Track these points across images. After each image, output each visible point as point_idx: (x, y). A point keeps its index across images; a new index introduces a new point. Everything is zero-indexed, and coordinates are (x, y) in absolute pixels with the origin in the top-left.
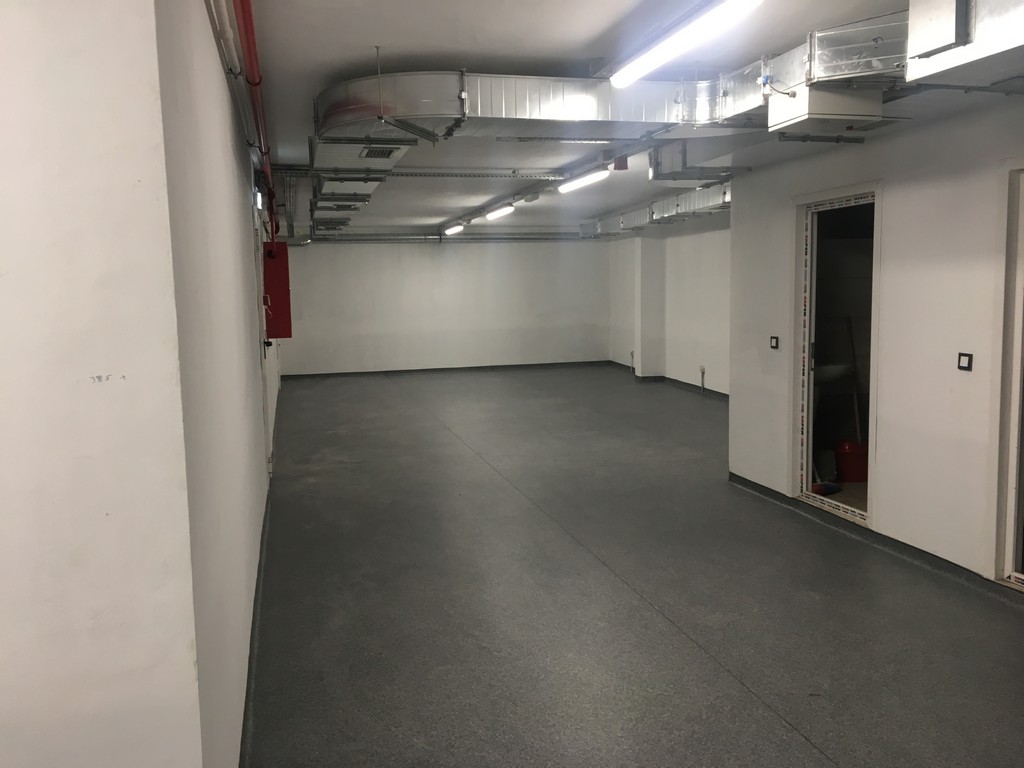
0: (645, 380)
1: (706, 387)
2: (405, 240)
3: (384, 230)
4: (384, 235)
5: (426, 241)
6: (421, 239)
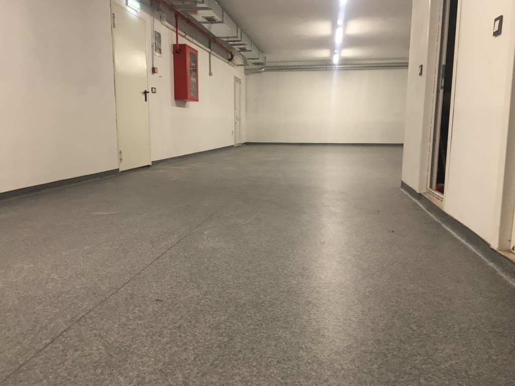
2: (315, 68)
3: (304, 63)
4: (303, 66)
5: (327, 69)
6: (324, 68)
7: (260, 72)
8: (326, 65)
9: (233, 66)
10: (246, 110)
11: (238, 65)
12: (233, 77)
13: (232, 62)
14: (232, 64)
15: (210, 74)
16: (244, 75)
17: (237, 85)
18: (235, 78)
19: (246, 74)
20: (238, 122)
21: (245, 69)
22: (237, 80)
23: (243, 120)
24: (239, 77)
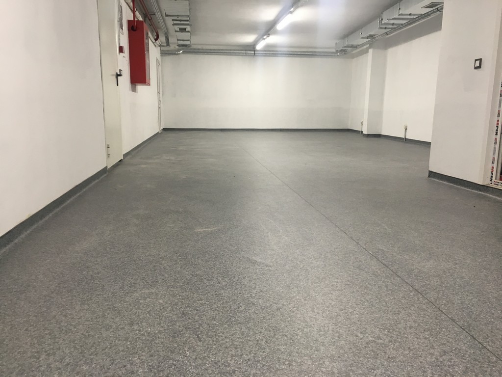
1: (407, 138)
2: (230, 53)
4: (223, 50)
5: (246, 55)
6: (243, 53)
8: (246, 51)
9: (156, 46)
10: (163, 94)
17: (158, 67)
18: (157, 59)
19: (161, 55)
21: (161, 50)
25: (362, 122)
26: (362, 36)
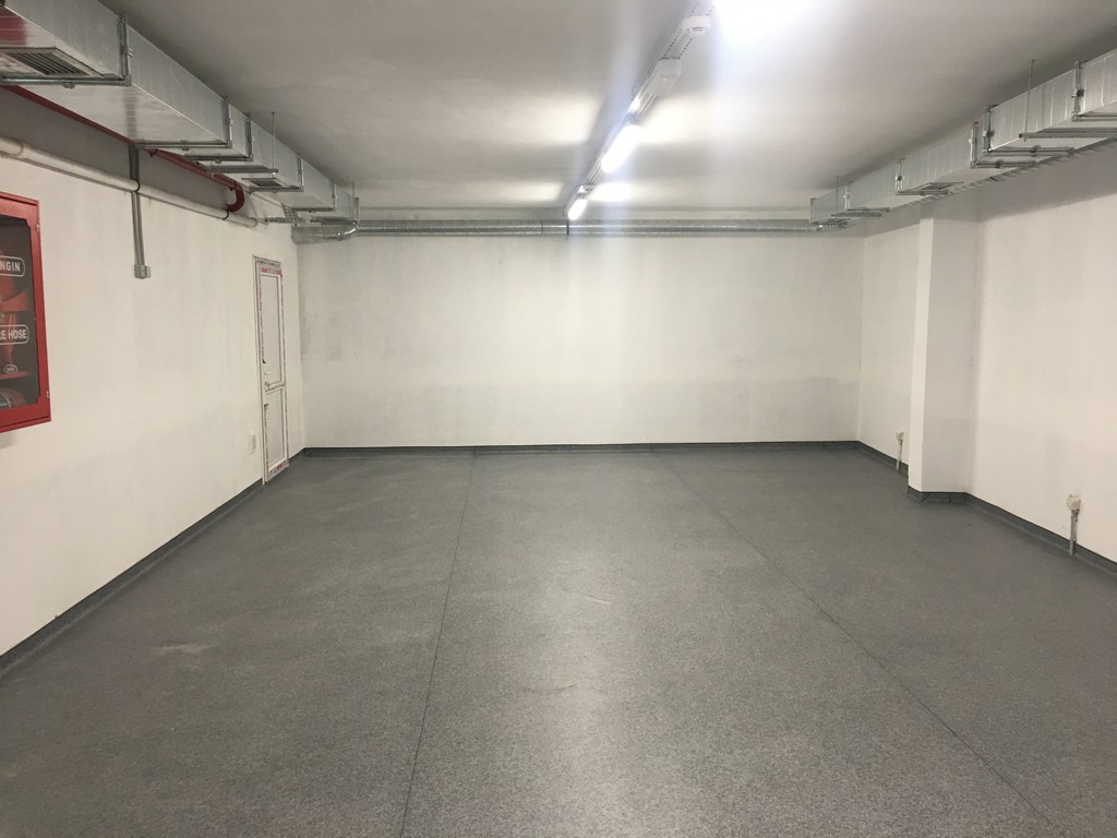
0: (929, 498)
1: (1079, 542)
2: (510, 230)
3: (474, 215)
4: (475, 222)
5: (543, 233)
6: (536, 230)
7: (342, 238)
8: (542, 222)
9: (247, 226)
10: (303, 351)
11: (266, 221)
12: (250, 263)
13: (245, 216)
14: (242, 221)
15: (141, 271)
16: (294, 245)
17: (268, 281)
18: (259, 261)
19: (297, 243)
20: (272, 399)
21: (295, 229)
22: (265, 266)
23: (294, 386)
24: (272, 257)
25: (902, 434)
26: (901, 186)
